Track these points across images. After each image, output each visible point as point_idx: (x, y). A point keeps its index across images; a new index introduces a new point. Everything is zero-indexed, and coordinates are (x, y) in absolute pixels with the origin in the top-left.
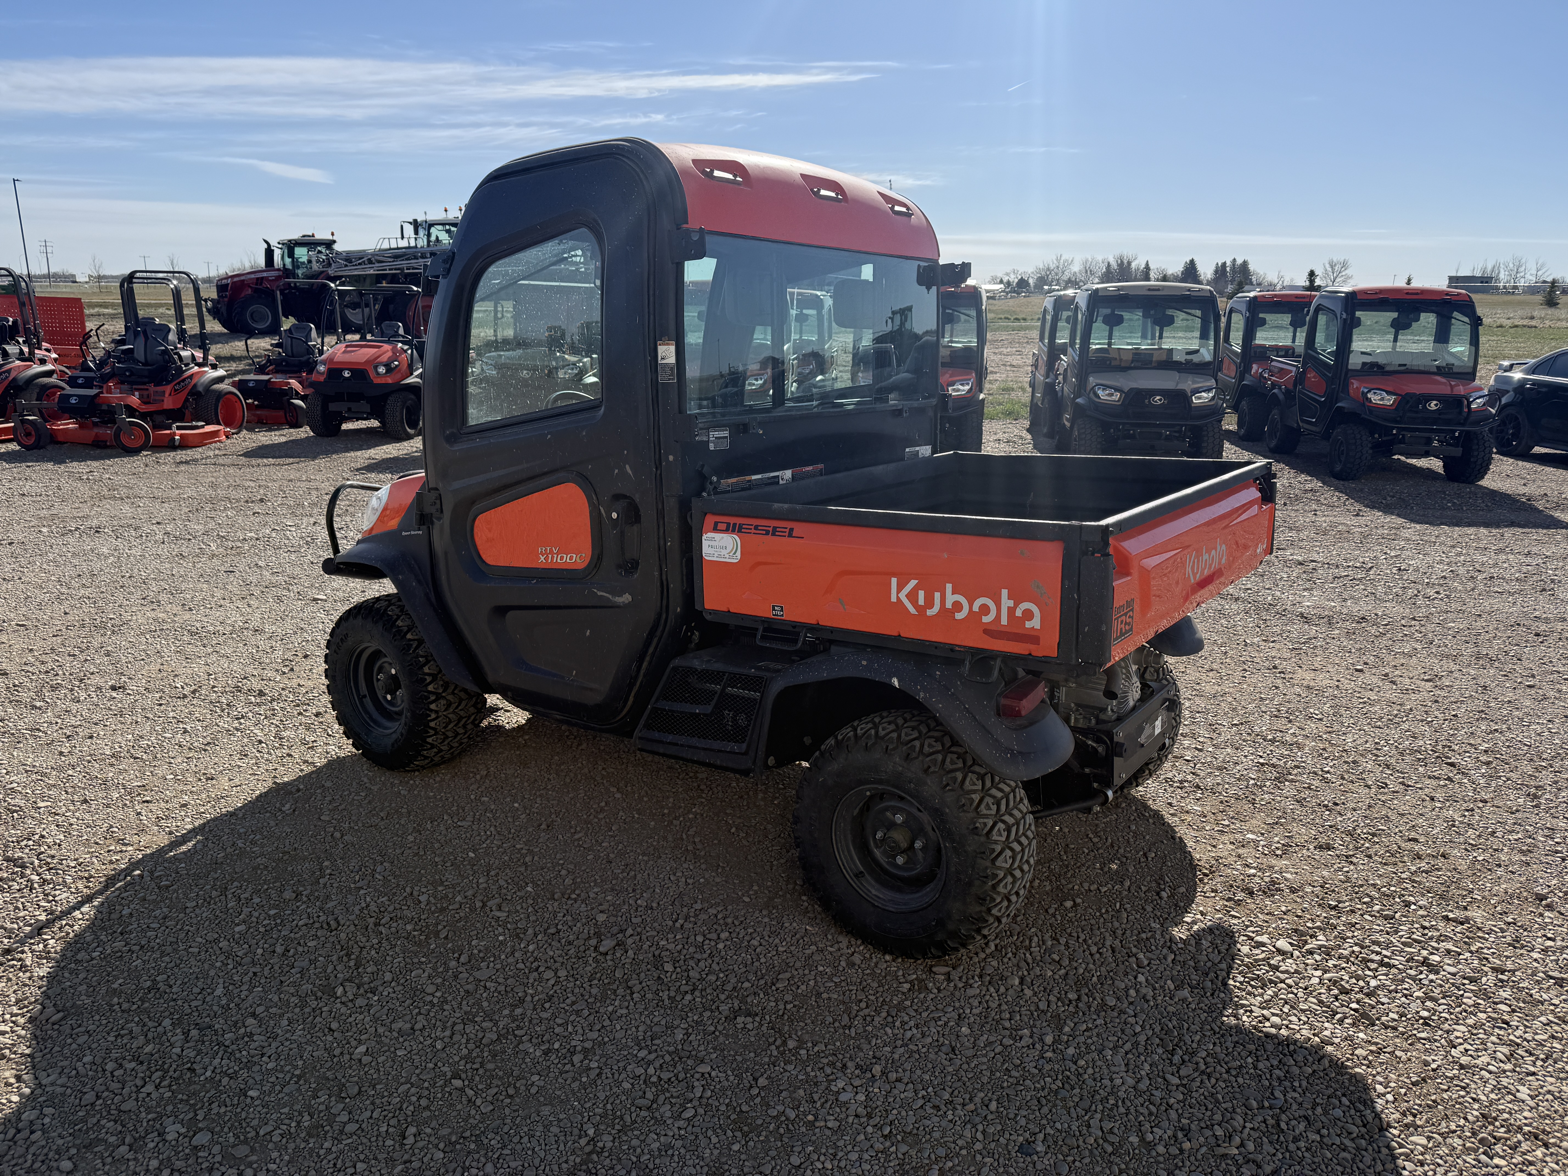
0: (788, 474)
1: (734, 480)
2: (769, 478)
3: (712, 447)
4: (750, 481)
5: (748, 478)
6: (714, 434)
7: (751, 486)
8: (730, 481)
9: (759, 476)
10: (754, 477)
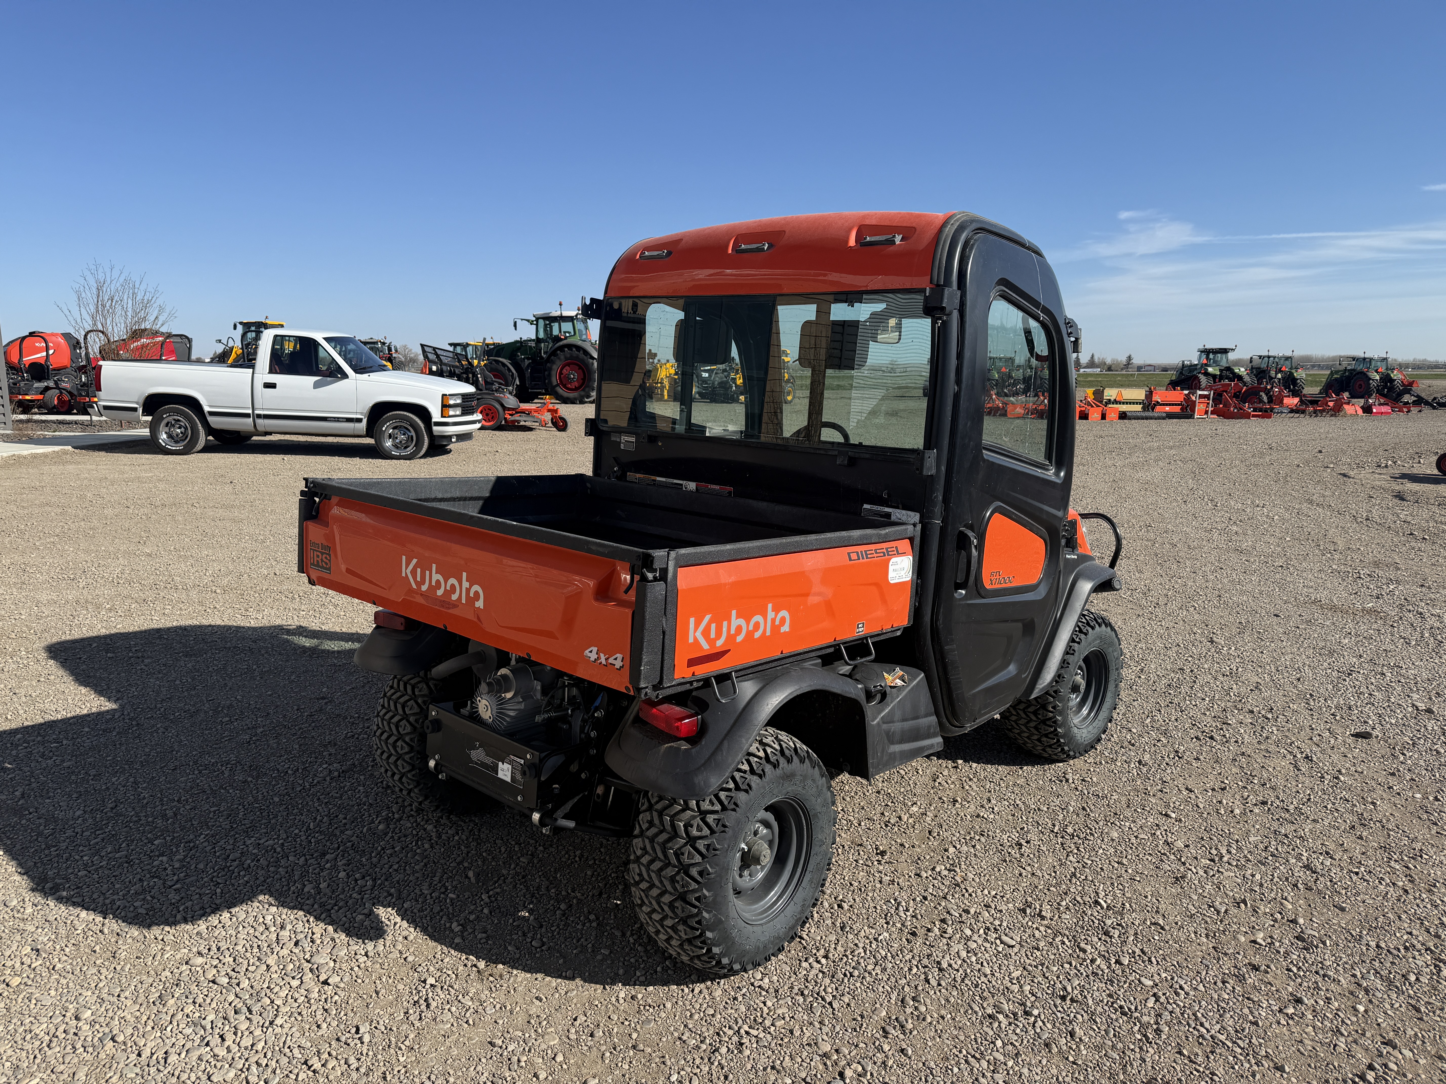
0: (692, 486)
1: (642, 476)
2: (672, 484)
3: (622, 447)
4: (655, 480)
5: (653, 477)
6: (625, 438)
7: (655, 483)
8: (638, 475)
9: (663, 479)
10: (658, 479)
